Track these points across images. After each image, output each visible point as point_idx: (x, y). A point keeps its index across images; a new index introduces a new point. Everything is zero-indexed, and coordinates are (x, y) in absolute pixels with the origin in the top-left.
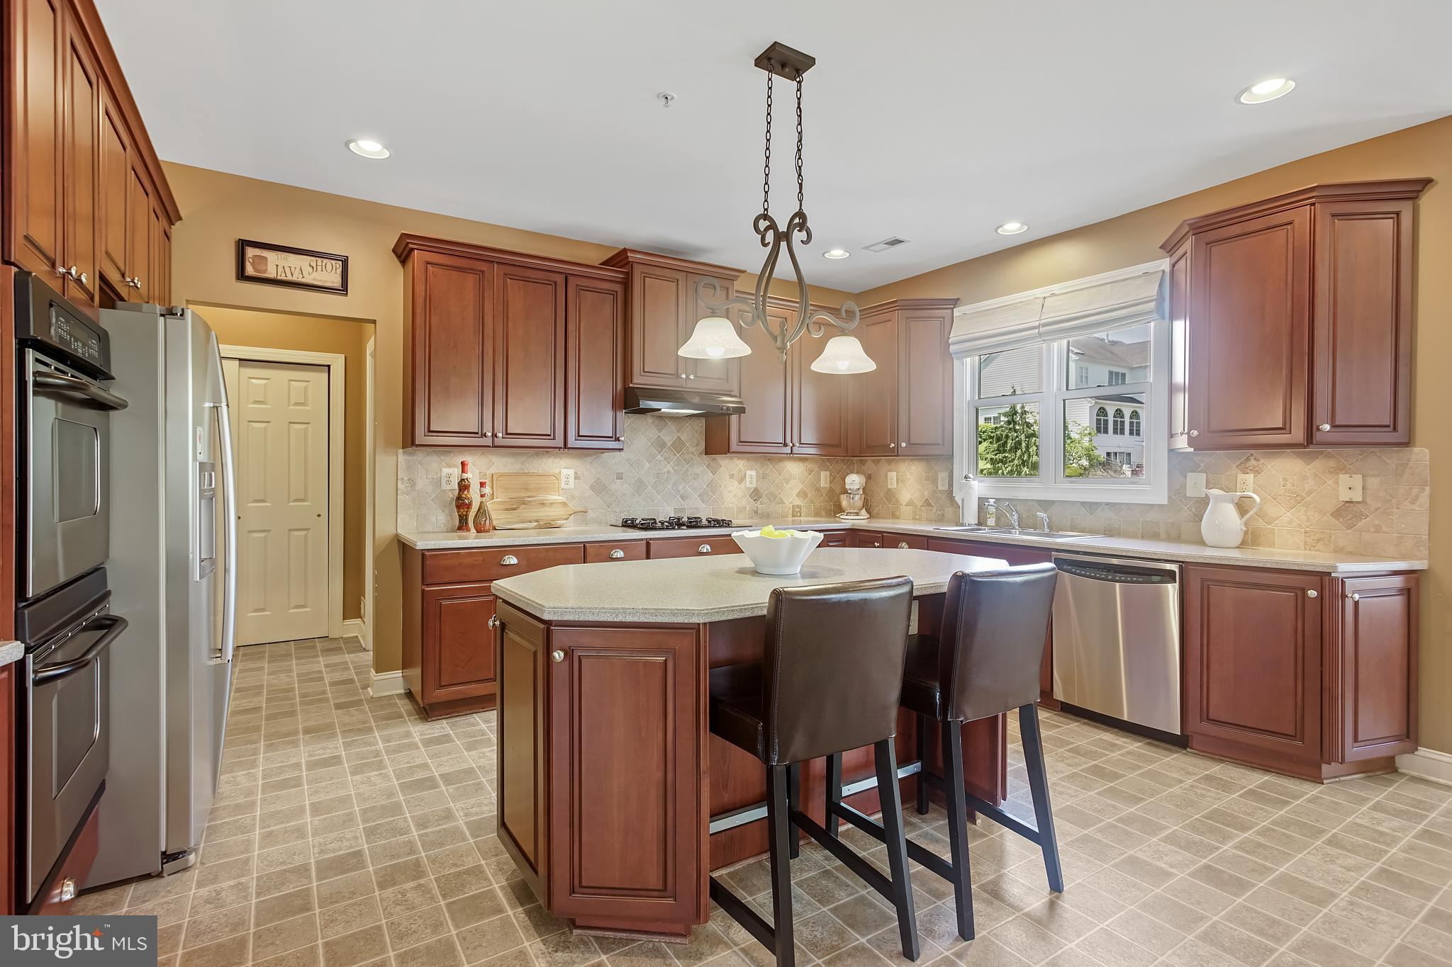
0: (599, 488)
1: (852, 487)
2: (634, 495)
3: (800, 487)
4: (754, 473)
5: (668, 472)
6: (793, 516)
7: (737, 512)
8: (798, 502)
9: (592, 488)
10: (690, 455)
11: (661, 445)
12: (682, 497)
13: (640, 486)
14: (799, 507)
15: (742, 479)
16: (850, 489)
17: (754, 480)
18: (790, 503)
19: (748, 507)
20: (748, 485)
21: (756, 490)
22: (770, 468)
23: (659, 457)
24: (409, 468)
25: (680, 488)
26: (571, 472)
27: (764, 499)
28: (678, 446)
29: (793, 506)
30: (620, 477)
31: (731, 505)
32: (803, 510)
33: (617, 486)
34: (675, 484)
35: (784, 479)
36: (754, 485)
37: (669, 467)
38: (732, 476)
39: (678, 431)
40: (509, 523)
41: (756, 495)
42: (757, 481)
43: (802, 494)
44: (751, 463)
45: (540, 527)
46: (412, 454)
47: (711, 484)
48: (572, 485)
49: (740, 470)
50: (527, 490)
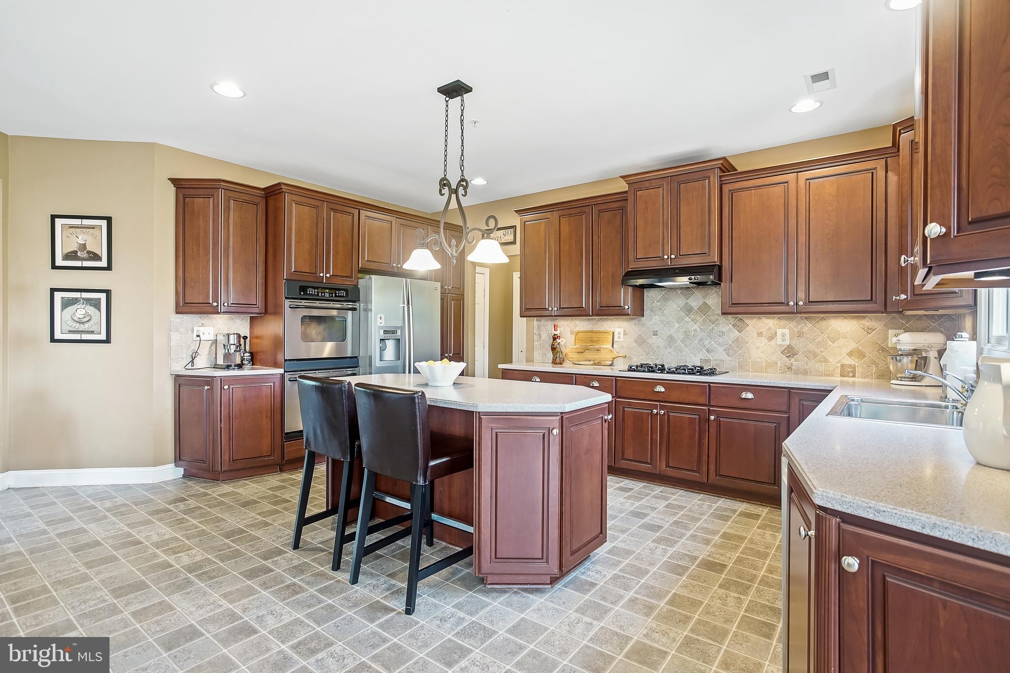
0: (641, 341)
1: (903, 348)
2: (666, 347)
3: (852, 346)
4: (787, 331)
5: (695, 330)
6: (842, 375)
7: (766, 367)
8: (849, 361)
9: (636, 341)
10: (716, 317)
11: (689, 310)
12: (708, 351)
13: (671, 340)
14: (854, 367)
15: (772, 337)
16: (900, 350)
17: (787, 337)
18: (837, 362)
19: (779, 362)
20: (779, 341)
21: (790, 348)
22: (807, 327)
23: (687, 319)
24: (539, 327)
25: (706, 343)
26: (621, 330)
27: (800, 356)
28: (704, 309)
29: (842, 366)
30: (655, 333)
31: (759, 360)
32: (859, 370)
33: (653, 340)
34: (701, 340)
35: (828, 337)
36: (787, 343)
37: (696, 327)
38: (760, 334)
39: (704, 298)
40: (579, 361)
41: (790, 352)
42: (791, 339)
43: (858, 353)
44: (783, 322)
45: (595, 364)
46: (540, 321)
47: (737, 340)
48: (622, 339)
49: (770, 329)
50: (592, 341)
